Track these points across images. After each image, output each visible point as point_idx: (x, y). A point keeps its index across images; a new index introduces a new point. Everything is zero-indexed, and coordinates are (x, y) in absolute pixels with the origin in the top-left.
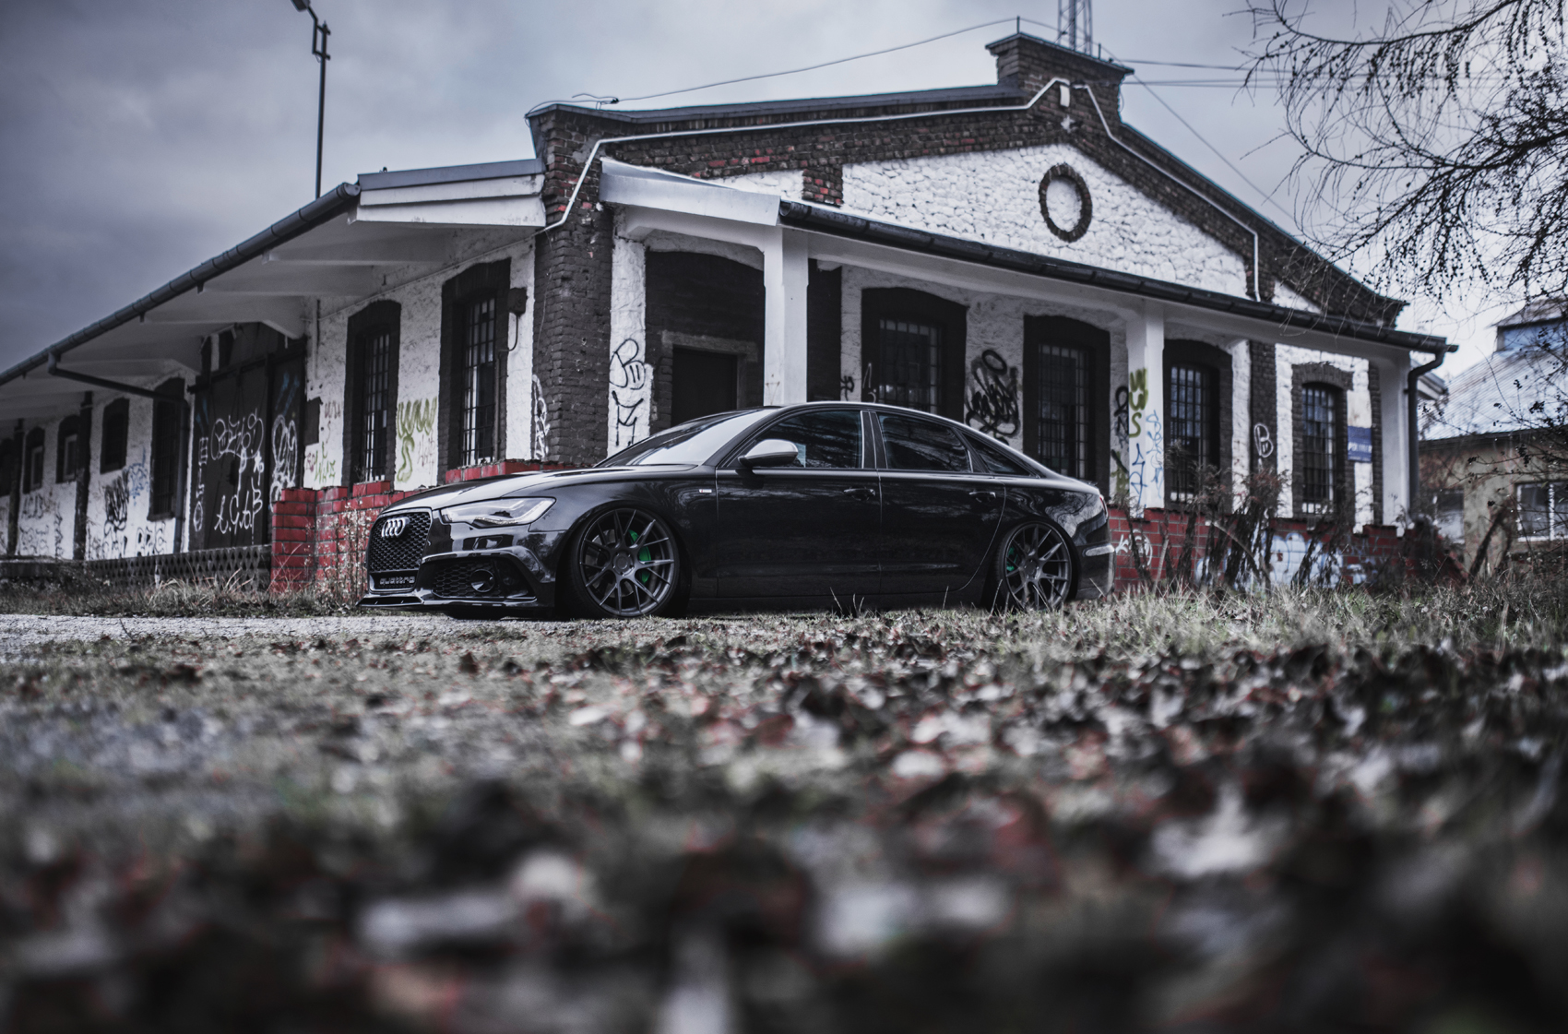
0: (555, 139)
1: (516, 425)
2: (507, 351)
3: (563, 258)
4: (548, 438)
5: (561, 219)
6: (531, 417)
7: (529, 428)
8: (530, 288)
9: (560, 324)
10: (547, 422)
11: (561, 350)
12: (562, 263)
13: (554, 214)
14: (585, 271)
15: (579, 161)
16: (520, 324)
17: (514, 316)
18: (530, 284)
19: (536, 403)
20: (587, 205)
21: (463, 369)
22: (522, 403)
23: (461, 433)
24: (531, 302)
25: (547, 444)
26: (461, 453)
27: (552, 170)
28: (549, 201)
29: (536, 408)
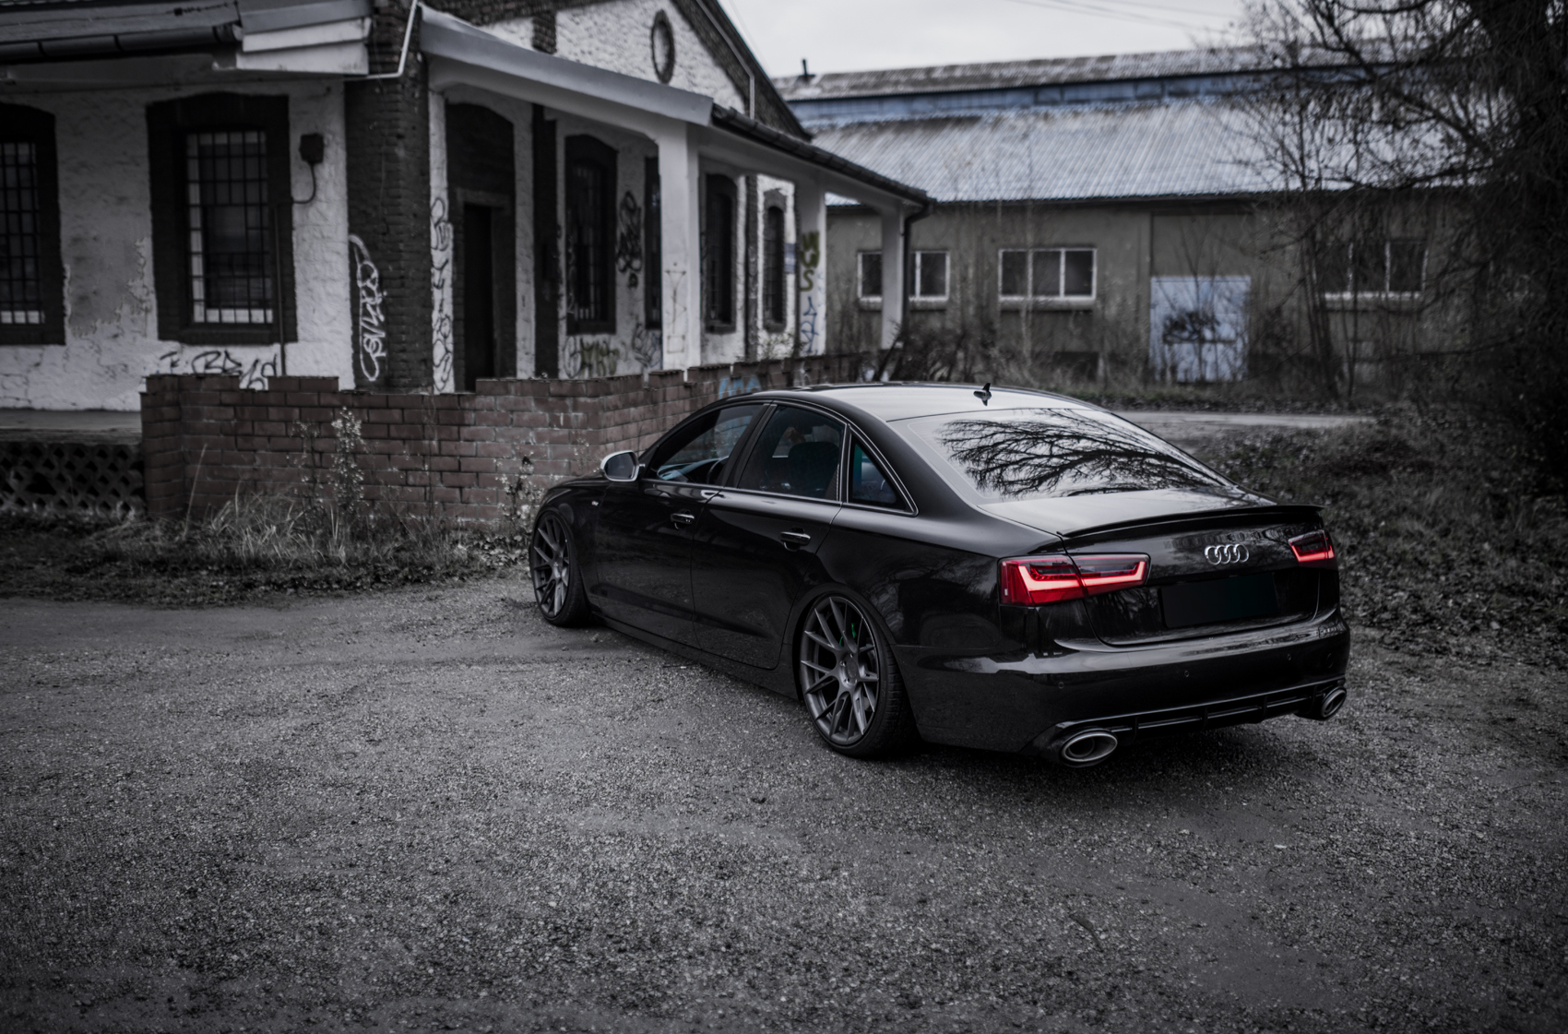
1: (313, 284)
2: (291, 201)
3: (399, 115)
4: (384, 306)
5: (396, 71)
6: (347, 279)
7: (343, 290)
8: (330, 137)
9: (398, 187)
10: (380, 289)
11: (400, 214)
12: (397, 119)
13: (383, 64)
14: (414, 128)
15: (406, 6)
16: (317, 175)
17: (305, 164)
18: (330, 132)
19: (359, 266)
20: (411, 55)
21: (184, 206)
22: (325, 262)
23: (187, 280)
24: (336, 152)
25: (383, 312)
26: (189, 302)
27: (385, 15)
28: (378, 48)
29: (359, 271)
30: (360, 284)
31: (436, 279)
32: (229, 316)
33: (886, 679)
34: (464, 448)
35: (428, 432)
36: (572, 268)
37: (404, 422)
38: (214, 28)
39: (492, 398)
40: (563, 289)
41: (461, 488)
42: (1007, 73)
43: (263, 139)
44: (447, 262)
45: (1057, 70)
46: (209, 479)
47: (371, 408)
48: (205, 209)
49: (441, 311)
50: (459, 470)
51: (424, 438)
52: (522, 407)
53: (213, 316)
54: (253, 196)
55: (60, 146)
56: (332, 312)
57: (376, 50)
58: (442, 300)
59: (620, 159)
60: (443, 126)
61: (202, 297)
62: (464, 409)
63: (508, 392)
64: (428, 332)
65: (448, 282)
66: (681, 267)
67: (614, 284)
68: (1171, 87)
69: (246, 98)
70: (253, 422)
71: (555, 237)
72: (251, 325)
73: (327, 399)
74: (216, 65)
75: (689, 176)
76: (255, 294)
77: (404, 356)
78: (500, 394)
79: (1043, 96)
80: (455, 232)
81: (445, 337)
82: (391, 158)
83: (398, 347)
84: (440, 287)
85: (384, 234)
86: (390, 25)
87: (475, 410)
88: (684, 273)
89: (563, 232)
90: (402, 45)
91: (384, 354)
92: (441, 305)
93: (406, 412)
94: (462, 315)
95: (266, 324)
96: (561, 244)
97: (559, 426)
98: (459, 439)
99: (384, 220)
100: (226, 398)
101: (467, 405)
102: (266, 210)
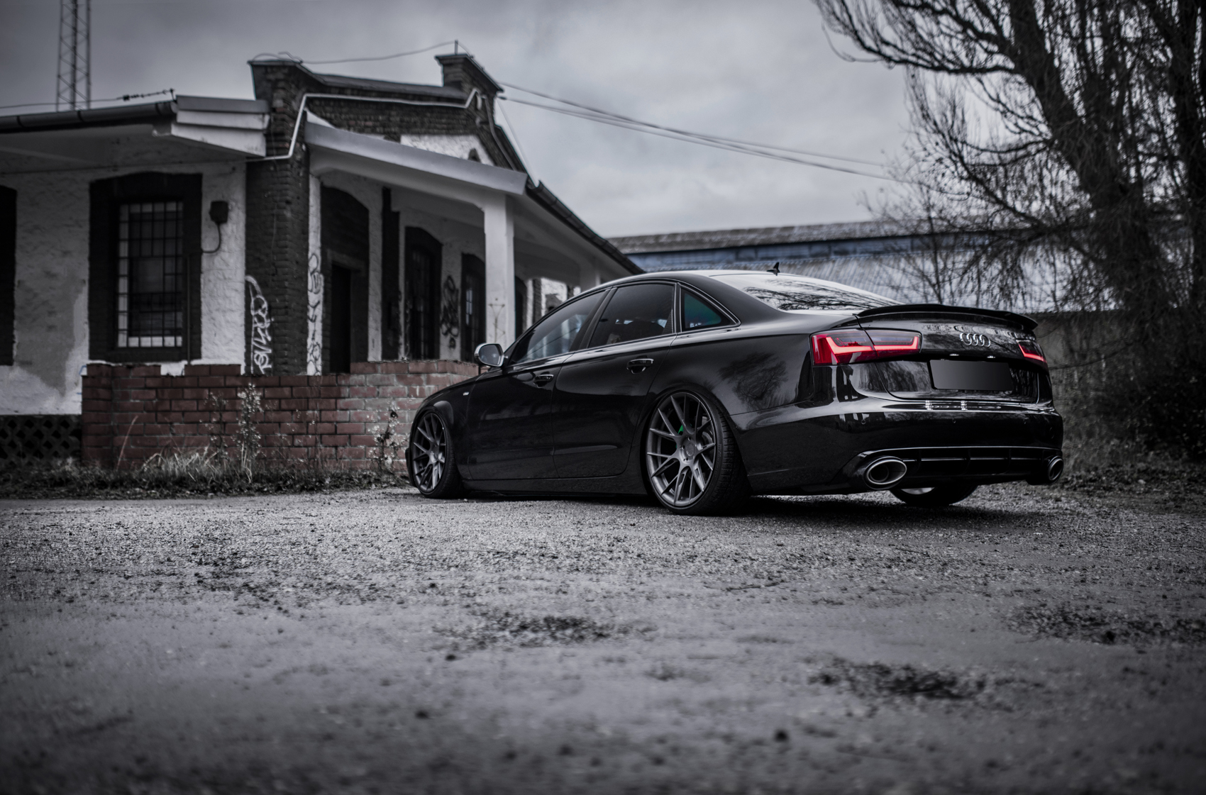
0: (283, 89)
1: (215, 314)
2: (201, 252)
3: (288, 186)
4: (271, 330)
5: (287, 154)
6: (243, 310)
7: (240, 319)
8: (234, 204)
9: (286, 239)
10: (269, 316)
11: (286, 260)
12: (286, 190)
13: (278, 149)
14: (298, 198)
15: (295, 108)
16: (222, 232)
17: (213, 223)
18: (234, 200)
19: (253, 299)
20: (298, 145)
21: (115, 258)
22: (226, 297)
23: (115, 314)
24: (238, 215)
25: (270, 334)
26: (115, 331)
27: (280, 113)
28: (274, 137)
29: (252, 303)
30: (253, 313)
31: (311, 314)
32: (146, 342)
33: (721, 442)
34: (340, 416)
35: (312, 404)
36: (408, 326)
37: (292, 397)
38: (156, 104)
39: (363, 376)
40: (402, 340)
41: (336, 447)
42: (715, 238)
43: (181, 208)
44: (319, 303)
45: (752, 236)
46: (132, 447)
47: (267, 387)
48: (131, 259)
49: (313, 339)
50: (335, 433)
51: (308, 409)
52: (386, 382)
53: (134, 342)
54: (170, 250)
55: (19, 214)
56: (230, 336)
57: (273, 138)
58: (315, 331)
59: (444, 251)
60: (319, 201)
61: (126, 327)
62: (340, 386)
63: (376, 372)
64: (304, 352)
65: (319, 318)
66: (501, 301)
67: (438, 343)
68: (836, 248)
69: (169, 176)
70: (171, 401)
71: (397, 299)
72: (164, 348)
73: (231, 381)
74: (155, 132)
75: (507, 234)
76: (167, 325)
77: (286, 368)
78: (369, 373)
79: (743, 254)
80: (325, 281)
81: (316, 359)
82: (281, 218)
83: (281, 360)
84: (313, 321)
85: (273, 275)
86: (283, 120)
87: (349, 386)
88: (503, 306)
89: (403, 296)
90: (292, 136)
91: (270, 366)
92: (314, 335)
93: (294, 390)
94: (328, 345)
95: (176, 347)
96: (402, 304)
97: (416, 396)
98: (336, 409)
99: (274, 264)
100: (150, 382)
101: (343, 382)
102: (180, 262)
